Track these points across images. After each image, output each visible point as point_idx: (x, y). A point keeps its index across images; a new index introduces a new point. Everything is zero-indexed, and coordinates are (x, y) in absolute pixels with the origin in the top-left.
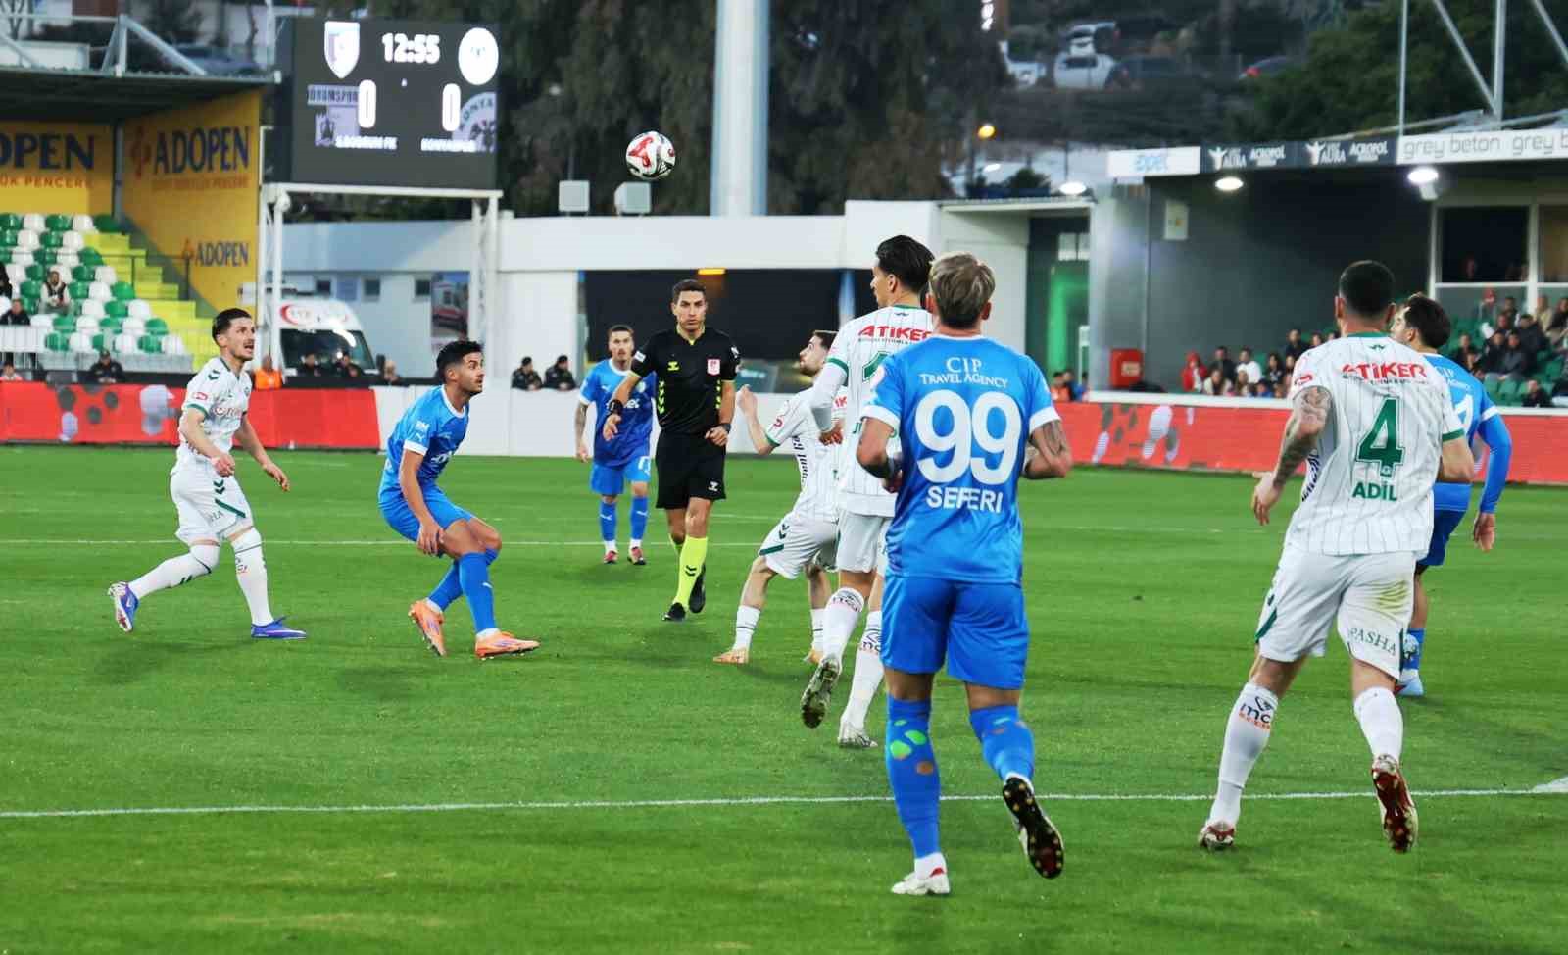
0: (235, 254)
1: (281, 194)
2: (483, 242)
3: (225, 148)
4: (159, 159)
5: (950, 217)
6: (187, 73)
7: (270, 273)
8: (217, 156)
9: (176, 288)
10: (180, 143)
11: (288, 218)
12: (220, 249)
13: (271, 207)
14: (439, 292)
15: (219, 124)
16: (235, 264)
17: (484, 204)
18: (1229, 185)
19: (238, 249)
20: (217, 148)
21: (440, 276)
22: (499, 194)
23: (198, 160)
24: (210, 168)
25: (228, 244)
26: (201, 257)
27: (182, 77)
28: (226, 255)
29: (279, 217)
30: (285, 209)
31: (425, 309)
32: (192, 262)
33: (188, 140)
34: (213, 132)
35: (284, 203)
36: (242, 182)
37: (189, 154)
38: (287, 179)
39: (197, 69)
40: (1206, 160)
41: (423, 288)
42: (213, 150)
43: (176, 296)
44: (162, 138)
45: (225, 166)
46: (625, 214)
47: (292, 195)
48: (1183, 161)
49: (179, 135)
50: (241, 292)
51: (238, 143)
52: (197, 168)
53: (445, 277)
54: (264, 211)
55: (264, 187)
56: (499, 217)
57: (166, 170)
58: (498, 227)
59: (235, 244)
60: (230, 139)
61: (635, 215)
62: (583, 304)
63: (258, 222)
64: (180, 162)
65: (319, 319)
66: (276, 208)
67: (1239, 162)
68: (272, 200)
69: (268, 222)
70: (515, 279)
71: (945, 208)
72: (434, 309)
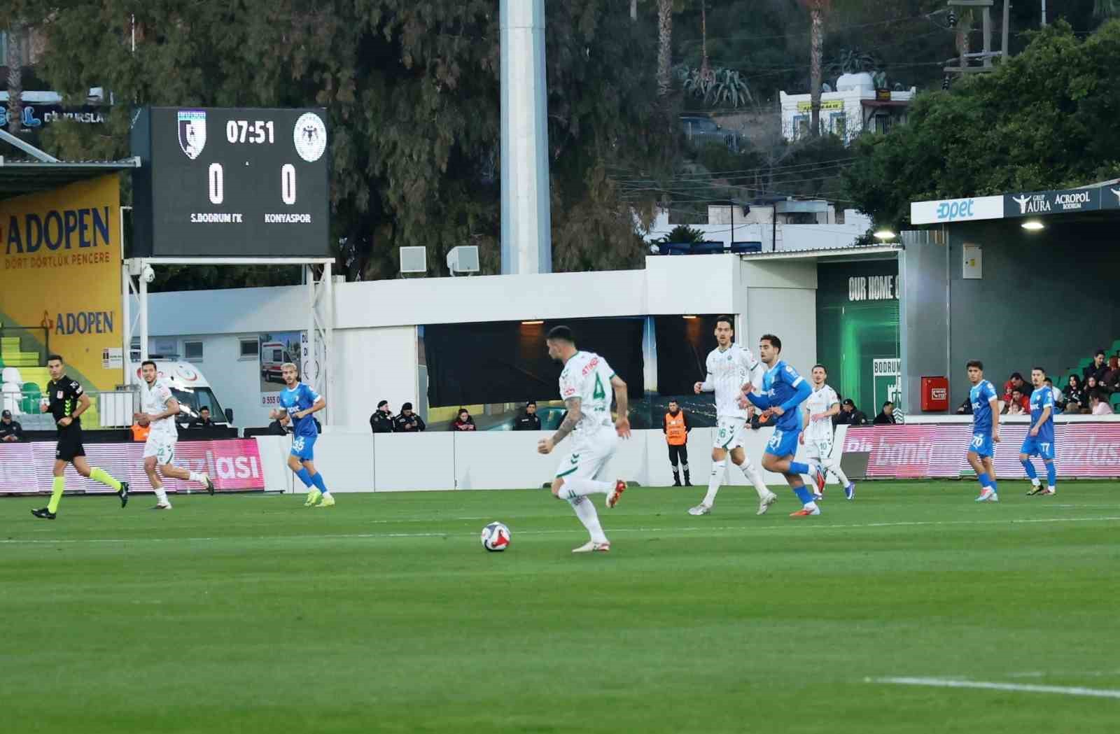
0: (98, 322)
1: (144, 267)
2: (317, 303)
3: (84, 228)
4: (11, 240)
5: (751, 265)
6: (40, 161)
7: (136, 339)
8: (75, 236)
9: (36, 355)
10: (34, 224)
11: (152, 288)
12: (82, 318)
13: (136, 279)
14: (268, 351)
15: (76, 207)
16: (98, 331)
17: (318, 271)
18: (1033, 226)
19: (101, 318)
20: (74, 227)
21: (268, 336)
22: (333, 260)
23: (54, 238)
24: (68, 246)
25: (90, 314)
26: (61, 327)
27: (36, 164)
28: (88, 324)
29: (143, 287)
30: (150, 280)
31: (252, 367)
32: (52, 332)
33: (43, 223)
34: (68, 214)
35: (148, 275)
36: (104, 257)
37: (44, 232)
38: (149, 254)
39: (47, 159)
40: (1010, 205)
41: (249, 348)
42: (70, 230)
43: (37, 363)
44: (14, 222)
45: (83, 244)
46: (457, 274)
47: (153, 266)
48: (988, 207)
49: (31, 218)
50: (106, 356)
51: (97, 220)
52: (53, 247)
53: (273, 337)
54: (127, 281)
55: (126, 261)
56: (334, 282)
57: (20, 250)
58: (333, 289)
59: (99, 313)
60: (88, 219)
61: (465, 274)
62: (423, 354)
63: (122, 292)
64: (34, 243)
65: (172, 378)
66: (141, 280)
67: (1045, 207)
68: (136, 272)
69: (131, 292)
70: (350, 335)
71: (745, 258)
72: (262, 367)
